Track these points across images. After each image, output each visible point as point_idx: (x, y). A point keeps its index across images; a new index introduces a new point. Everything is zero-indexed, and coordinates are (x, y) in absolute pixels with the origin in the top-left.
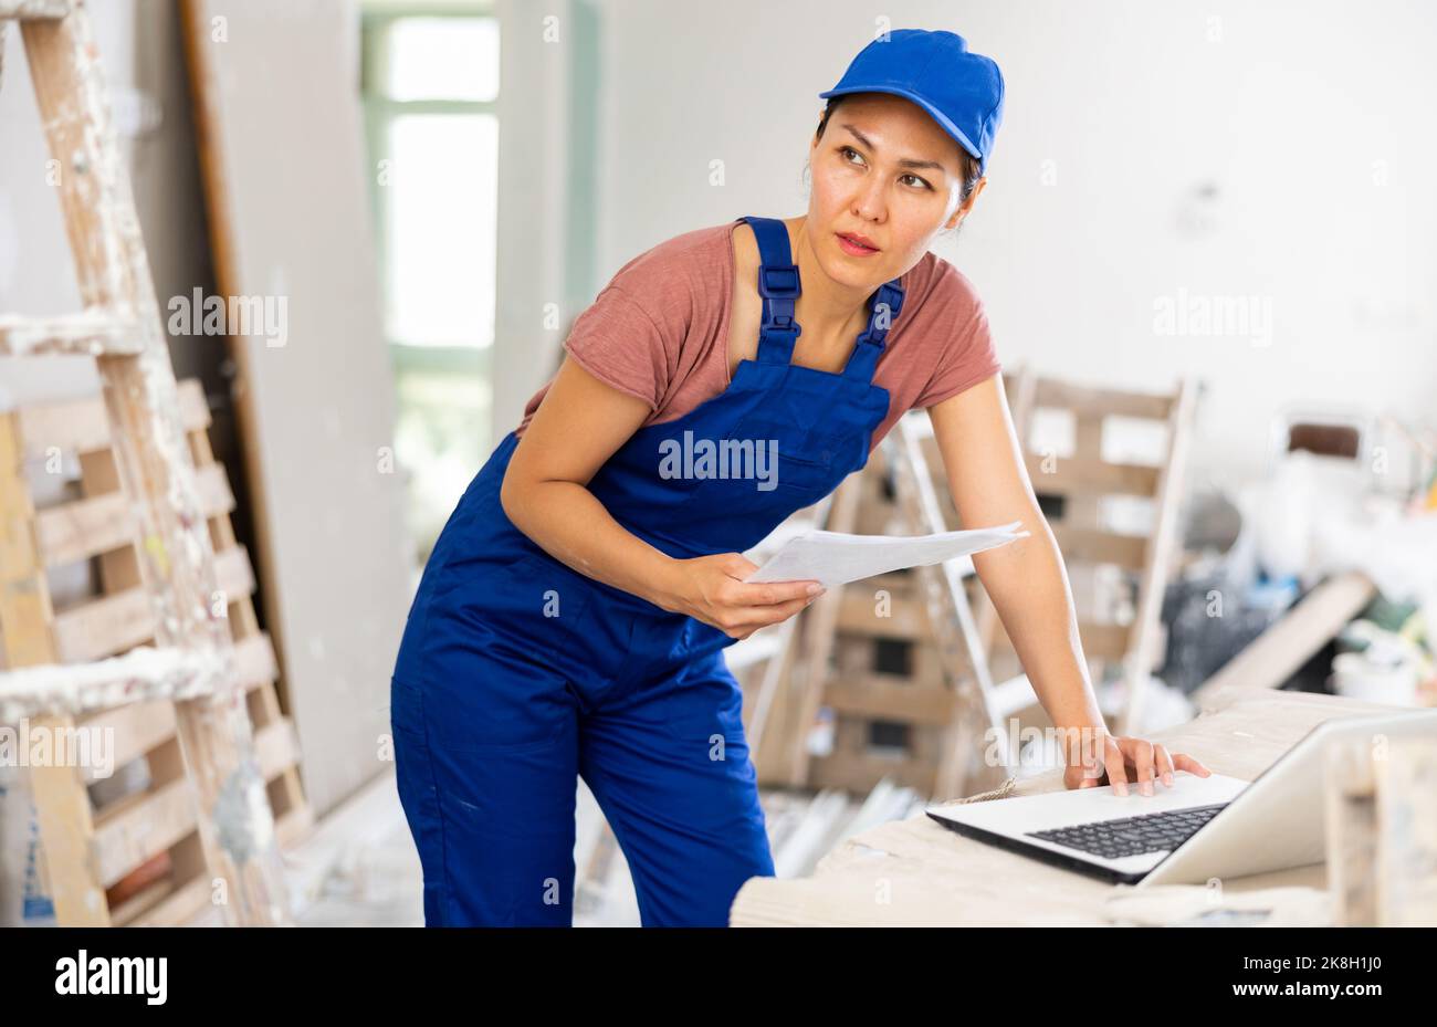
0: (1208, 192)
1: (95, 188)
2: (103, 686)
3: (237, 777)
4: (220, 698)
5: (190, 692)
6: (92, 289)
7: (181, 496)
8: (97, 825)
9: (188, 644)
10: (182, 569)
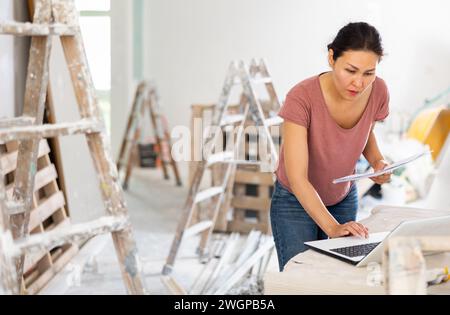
1: (85, 84)
2: (98, 229)
3: (131, 253)
5: (119, 229)
6: (84, 113)
7: (114, 172)
9: (115, 214)
10: (114, 193)
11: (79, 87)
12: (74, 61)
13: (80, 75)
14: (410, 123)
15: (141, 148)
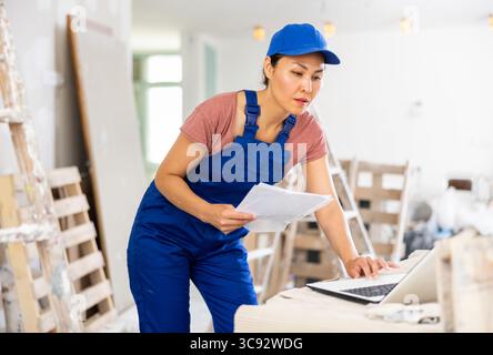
0: (419, 104)
1: (7, 66)
2: (9, 235)
3: (57, 268)
4: (52, 241)
5: (40, 239)
7: (38, 171)
8: (41, 313)
9: (39, 222)
11: (2, 71)
13: (2, 56)
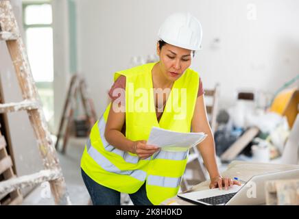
0: (217, 40)
1: (26, 75)
2: (39, 179)
3: (64, 195)
4: (59, 179)
5: (54, 178)
6: (26, 96)
7: (49, 138)
9: (51, 169)
10: (49, 153)
11: (21, 77)
12: (17, 58)
13: (21, 68)
14: (272, 101)
15: (76, 123)
